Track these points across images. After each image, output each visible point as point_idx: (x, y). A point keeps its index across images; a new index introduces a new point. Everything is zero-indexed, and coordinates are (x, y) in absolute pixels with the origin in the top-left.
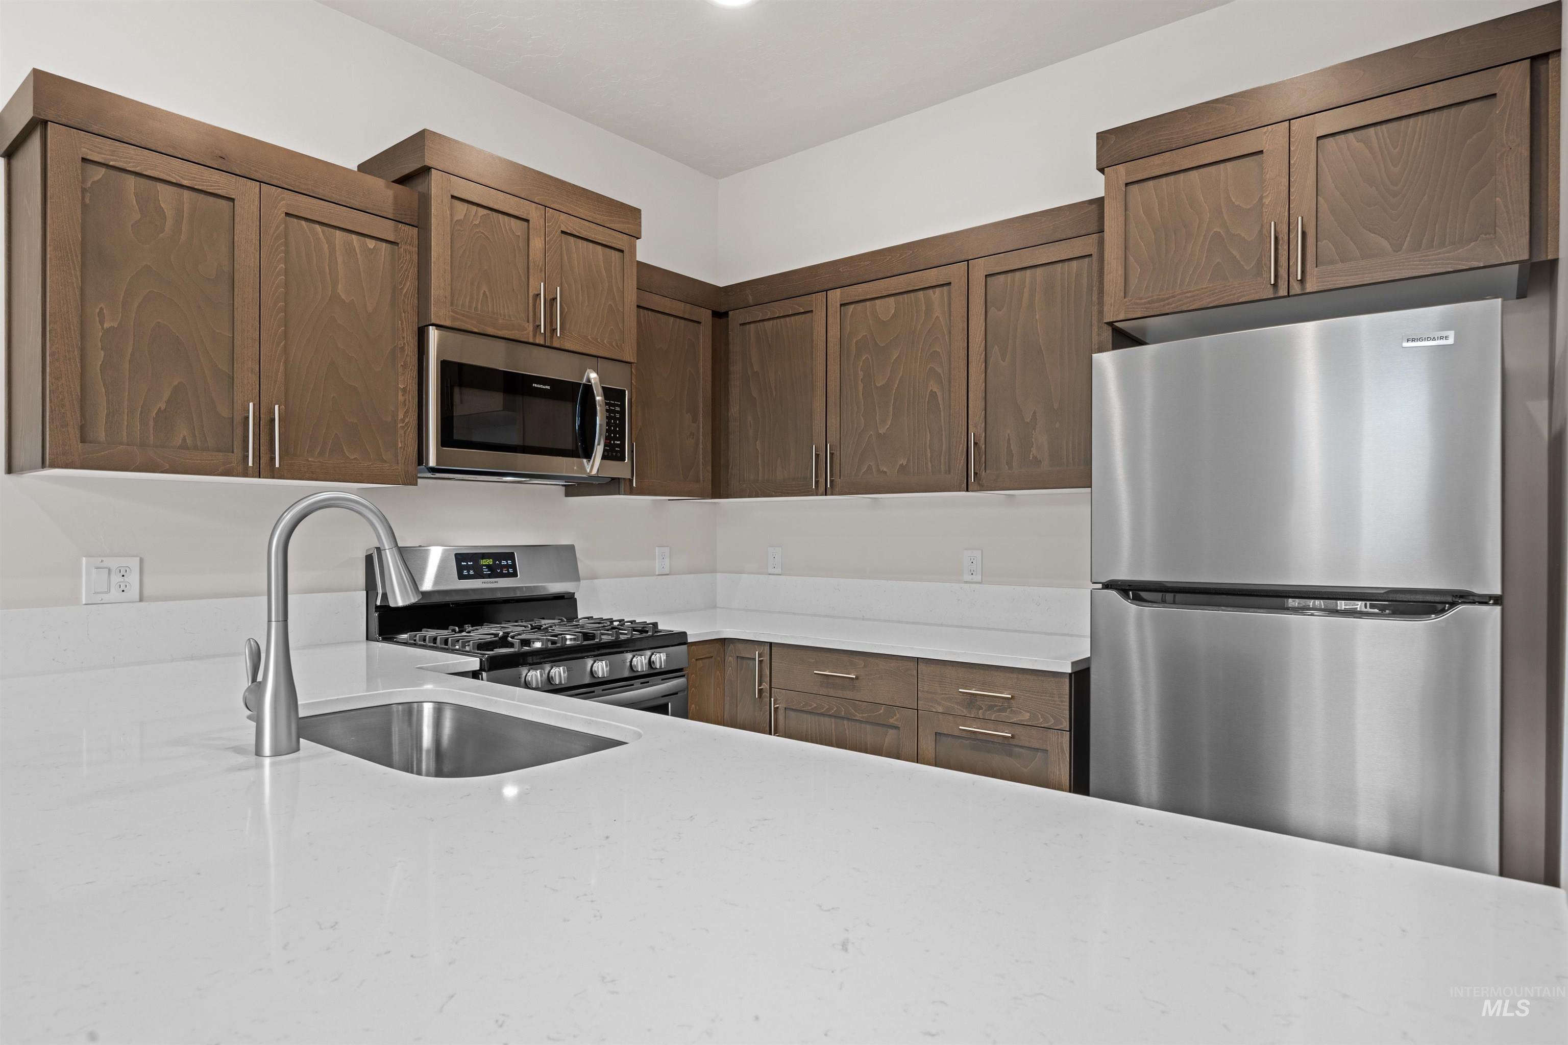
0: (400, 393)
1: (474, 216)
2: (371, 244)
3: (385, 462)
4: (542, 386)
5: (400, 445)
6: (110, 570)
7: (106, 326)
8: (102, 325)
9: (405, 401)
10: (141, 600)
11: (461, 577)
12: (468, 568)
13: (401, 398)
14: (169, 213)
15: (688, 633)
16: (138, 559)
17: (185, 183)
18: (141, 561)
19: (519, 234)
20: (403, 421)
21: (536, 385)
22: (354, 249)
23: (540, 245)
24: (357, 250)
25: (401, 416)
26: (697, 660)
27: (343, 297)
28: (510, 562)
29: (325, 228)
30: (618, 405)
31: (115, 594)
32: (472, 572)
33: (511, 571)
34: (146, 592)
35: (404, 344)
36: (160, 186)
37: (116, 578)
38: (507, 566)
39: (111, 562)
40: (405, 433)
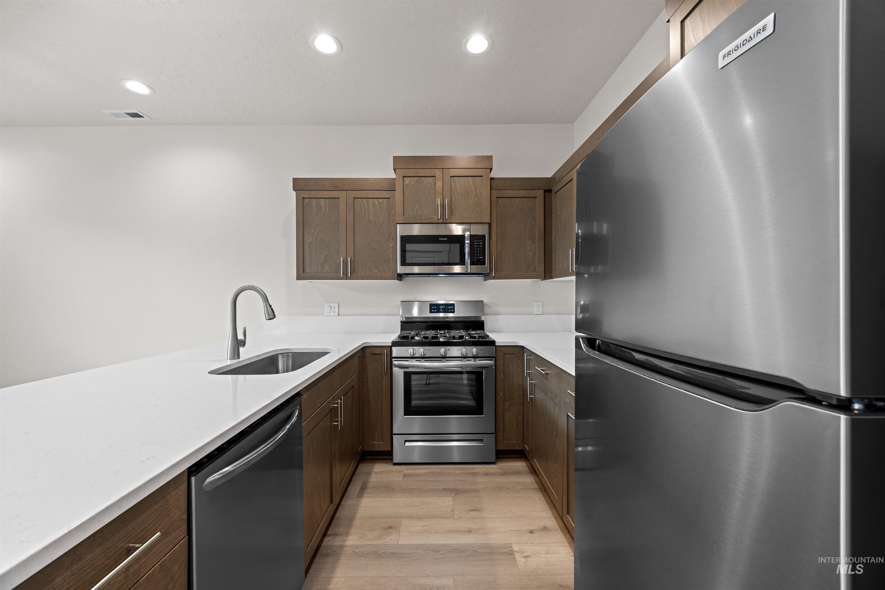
0: (391, 249)
1: (413, 181)
2: (381, 200)
3: (386, 272)
4: (443, 239)
5: (391, 266)
6: (331, 307)
7: (309, 241)
8: (308, 241)
9: (393, 251)
10: (338, 315)
11: (431, 312)
12: (434, 309)
13: (391, 250)
14: (323, 206)
15: (496, 341)
16: (338, 304)
17: (327, 197)
18: (339, 304)
19: (432, 182)
20: (392, 258)
21: (440, 239)
22: (376, 204)
23: (441, 184)
24: (377, 204)
25: (391, 257)
26: (504, 354)
27: (372, 220)
28: (452, 307)
29: (366, 199)
30: (481, 242)
31: (332, 314)
32: (435, 311)
33: (452, 310)
34: (340, 313)
35: (392, 232)
36: (321, 200)
37: (332, 309)
38: (451, 309)
39: (332, 305)
40: (392, 262)
